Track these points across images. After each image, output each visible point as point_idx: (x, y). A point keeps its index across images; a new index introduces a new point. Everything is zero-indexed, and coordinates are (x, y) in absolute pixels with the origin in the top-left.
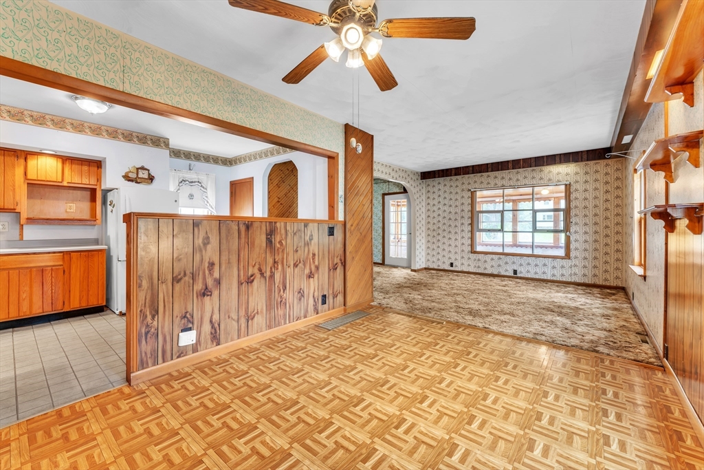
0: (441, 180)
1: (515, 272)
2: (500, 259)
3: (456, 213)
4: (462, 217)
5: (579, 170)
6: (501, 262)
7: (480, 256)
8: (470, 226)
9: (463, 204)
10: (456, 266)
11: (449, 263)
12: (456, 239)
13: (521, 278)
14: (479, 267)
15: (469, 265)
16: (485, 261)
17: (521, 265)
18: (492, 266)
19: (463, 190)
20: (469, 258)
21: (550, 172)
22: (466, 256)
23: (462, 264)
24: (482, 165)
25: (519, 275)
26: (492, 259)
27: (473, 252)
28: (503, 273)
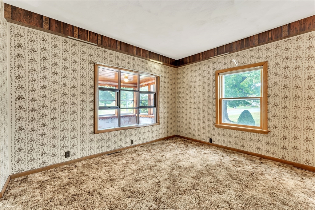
0: (49, 36)
1: (132, 142)
2: (121, 133)
3: (74, 87)
4: (83, 93)
5: (162, 69)
6: (122, 137)
7: (104, 135)
8: (92, 104)
9: (83, 77)
10: (74, 154)
11: (63, 152)
12: (74, 120)
13: (136, 146)
14: (102, 147)
15: (91, 148)
16: (109, 139)
17: (136, 135)
18: (115, 142)
19: (83, 60)
20: (92, 140)
21: (151, 66)
22: (87, 138)
23: (83, 149)
24: (111, 39)
25: (135, 144)
26: (115, 135)
27: (95, 132)
28: (124, 146)
